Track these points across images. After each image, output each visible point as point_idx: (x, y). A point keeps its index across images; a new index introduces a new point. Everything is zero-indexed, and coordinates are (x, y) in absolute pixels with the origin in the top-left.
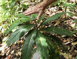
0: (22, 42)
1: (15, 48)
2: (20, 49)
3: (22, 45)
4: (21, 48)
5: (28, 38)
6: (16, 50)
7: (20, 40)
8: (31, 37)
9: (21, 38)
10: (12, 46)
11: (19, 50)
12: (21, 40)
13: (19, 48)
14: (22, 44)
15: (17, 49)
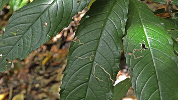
0: (56, 56)
1: (28, 84)
2: (49, 85)
3: (60, 71)
4: (54, 82)
5: (88, 35)
6: (34, 92)
7: (49, 46)
8: (103, 28)
9: (55, 39)
10: (12, 73)
11: (47, 93)
12: (55, 48)
13: (47, 81)
14: (58, 66)
15: (37, 89)
